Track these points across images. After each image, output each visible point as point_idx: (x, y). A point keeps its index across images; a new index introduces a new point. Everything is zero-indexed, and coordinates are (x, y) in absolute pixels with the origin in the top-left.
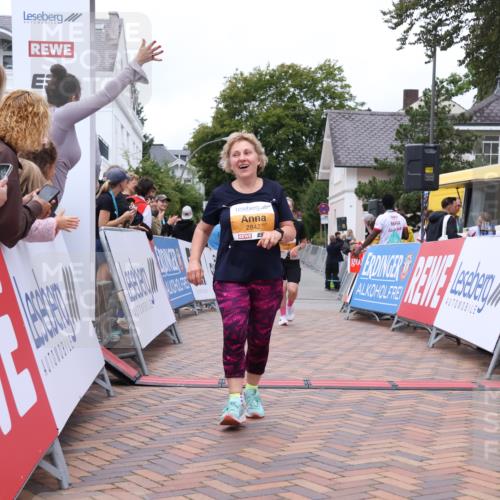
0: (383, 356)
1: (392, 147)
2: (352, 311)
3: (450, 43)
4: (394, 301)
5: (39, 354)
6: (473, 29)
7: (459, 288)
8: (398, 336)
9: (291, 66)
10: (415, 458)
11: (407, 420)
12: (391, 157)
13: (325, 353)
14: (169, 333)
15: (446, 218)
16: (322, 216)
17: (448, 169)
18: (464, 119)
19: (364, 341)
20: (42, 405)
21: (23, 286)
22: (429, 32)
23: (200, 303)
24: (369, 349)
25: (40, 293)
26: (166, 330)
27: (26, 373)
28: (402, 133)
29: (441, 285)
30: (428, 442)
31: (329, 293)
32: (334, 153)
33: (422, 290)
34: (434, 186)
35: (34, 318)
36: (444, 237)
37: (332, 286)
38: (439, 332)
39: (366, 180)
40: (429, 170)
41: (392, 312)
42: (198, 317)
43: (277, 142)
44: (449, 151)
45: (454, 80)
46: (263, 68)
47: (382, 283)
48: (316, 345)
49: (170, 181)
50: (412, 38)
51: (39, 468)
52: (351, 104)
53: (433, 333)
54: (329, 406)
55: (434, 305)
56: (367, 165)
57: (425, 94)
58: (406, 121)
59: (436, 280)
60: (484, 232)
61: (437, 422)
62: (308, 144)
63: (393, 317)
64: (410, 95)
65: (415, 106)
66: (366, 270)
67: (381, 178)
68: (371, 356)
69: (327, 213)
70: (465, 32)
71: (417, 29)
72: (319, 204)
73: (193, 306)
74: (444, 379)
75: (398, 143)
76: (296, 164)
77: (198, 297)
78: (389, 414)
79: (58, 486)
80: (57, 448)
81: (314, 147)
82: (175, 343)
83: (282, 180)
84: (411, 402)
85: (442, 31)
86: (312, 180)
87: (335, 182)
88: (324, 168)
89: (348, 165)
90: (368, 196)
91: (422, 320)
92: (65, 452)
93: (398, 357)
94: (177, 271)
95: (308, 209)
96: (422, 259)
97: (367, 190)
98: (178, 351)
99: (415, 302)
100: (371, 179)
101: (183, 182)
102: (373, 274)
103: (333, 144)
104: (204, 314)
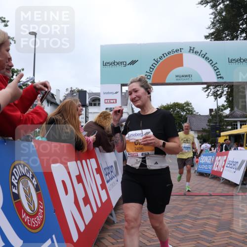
0: (208, 186)
1: (207, 125)
2: (197, 173)
3: (221, 96)
4: (210, 170)
5: (108, 185)
6: (227, 92)
7: (228, 165)
8: (212, 180)
9: (177, 103)
10: (217, 216)
11: (215, 205)
12: (207, 128)
15: (224, 145)
17: (223, 131)
18: (227, 117)
19: (201, 182)
20: (109, 199)
21: (103, 166)
22: (215, 92)
24: (203, 184)
25: (108, 168)
27: (104, 190)
28: (209, 121)
29: (223, 164)
30: (221, 211)
33: (218, 166)
34: (220, 136)
35: (106, 175)
36: (224, 151)
38: (223, 179)
40: (218, 132)
41: (209, 173)
44: (223, 126)
45: (223, 106)
46: (169, 104)
47: (206, 165)
50: (210, 94)
51: (108, 218)
52: (195, 113)
53: (222, 179)
54: (191, 201)
55: (221, 171)
56: (200, 130)
57: (215, 110)
58: (210, 118)
59: (221, 163)
60: (235, 149)
61: (223, 205)
63: (209, 175)
64: (211, 110)
65: (213, 113)
67: (204, 134)
68: (203, 186)
70: (225, 93)
71: (211, 92)
74: (225, 193)
75: (208, 124)
78: (209, 203)
79: (113, 222)
80: (113, 212)
84: (216, 199)
85: (219, 93)
89: (194, 130)
90: (201, 139)
91: (218, 175)
92: (115, 213)
93: (212, 186)
96: (217, 157)
97: (200, 137)
99: (216, 170)
100: (201, 134)
102: (203, 162)
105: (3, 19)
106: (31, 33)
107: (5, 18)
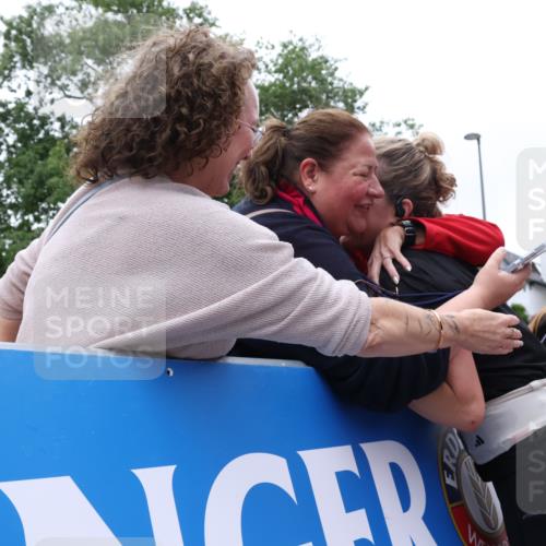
105: (410, 122)
106: (468, 137)
107: (413, 120)
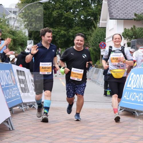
2: (121, 110)
13: (105, 136)
14: (6, 124)
16: (102, 50)
19: (129, 129)
23: (25, 104)
26: (5, 121)
31: (106, 98)
32: (109, 11)
37: (108, 93)
39: (129, 28)
42: (24, 113)
43: (73, 4)
47: (140, 92)
48: (98, 131)
49: (7, 28)
56: (130, 18)
62: (93, 5)
66: (130, 84)
67: (139, 26)
69: (105, 48)
72: (99, 42)
73: (21, 106)
76: (85, 17)
77: (24, 101)
81: (97, 7)
82: (10, 130)
83: (77, 28)
86: (95, 27)
87: (110, 29)
88: (103, 20)
89: (118, 18)
90: (131, 37)
94: (11, 84)
95: (93, 46)
97: (130, 34)
98: (12, 135)
100: (132, 27)
101: (14, 28)
102: (134, 86)
103: (109, 5)
104: (28, 112)
